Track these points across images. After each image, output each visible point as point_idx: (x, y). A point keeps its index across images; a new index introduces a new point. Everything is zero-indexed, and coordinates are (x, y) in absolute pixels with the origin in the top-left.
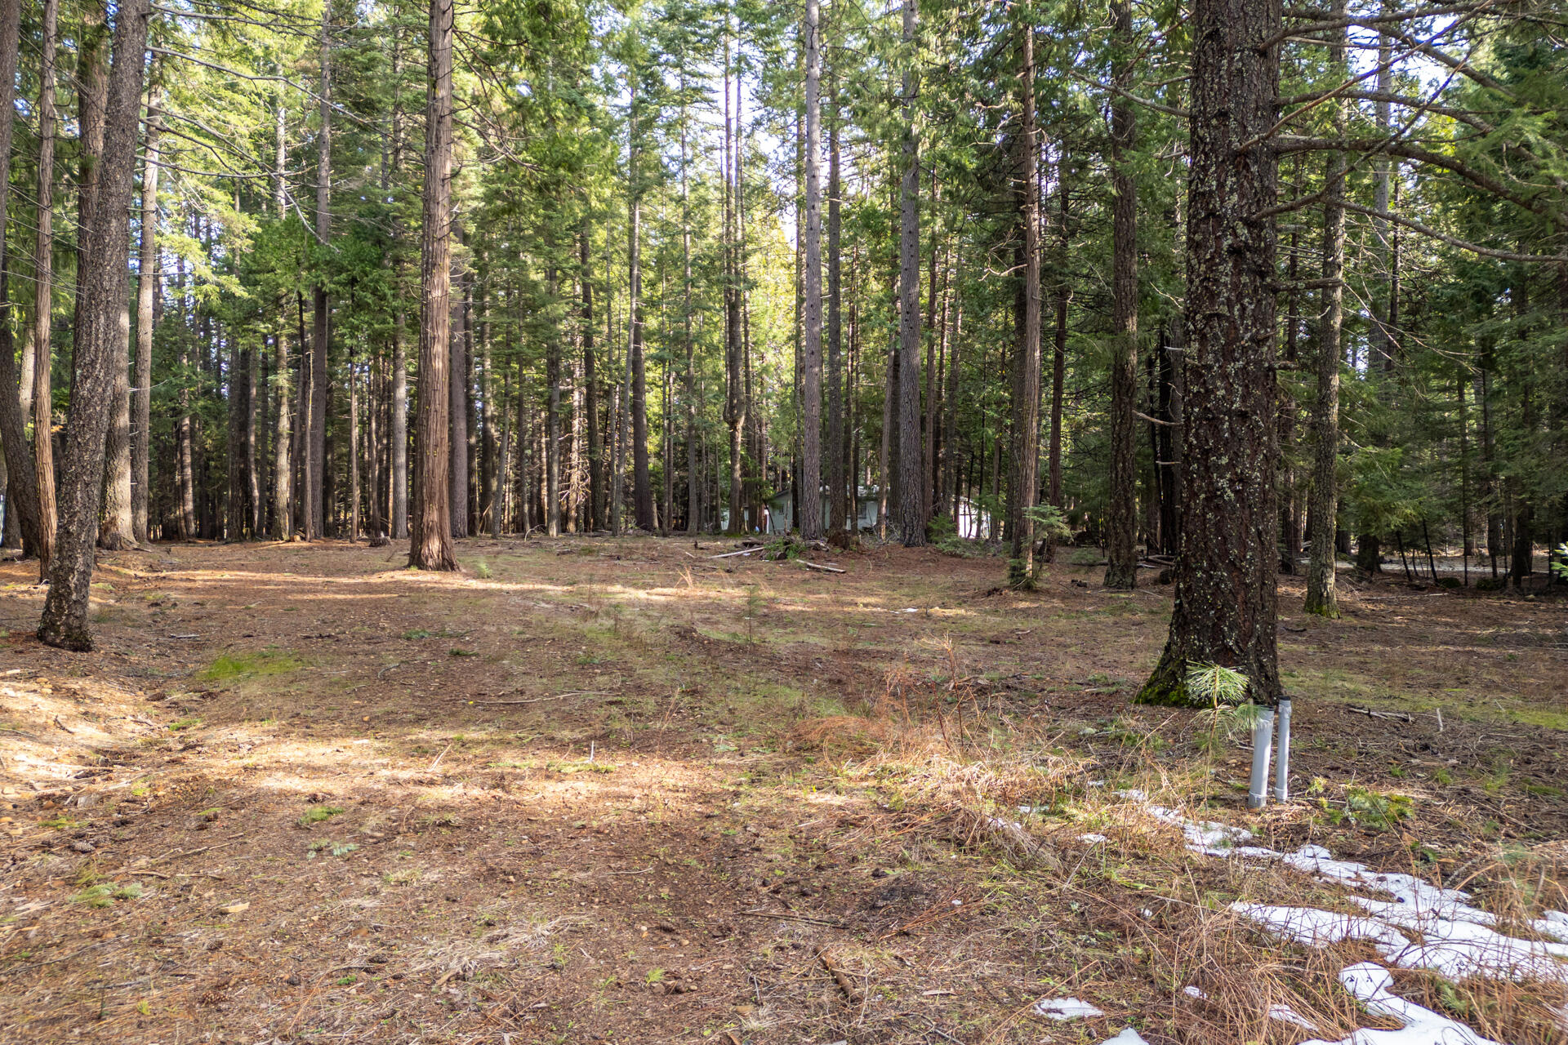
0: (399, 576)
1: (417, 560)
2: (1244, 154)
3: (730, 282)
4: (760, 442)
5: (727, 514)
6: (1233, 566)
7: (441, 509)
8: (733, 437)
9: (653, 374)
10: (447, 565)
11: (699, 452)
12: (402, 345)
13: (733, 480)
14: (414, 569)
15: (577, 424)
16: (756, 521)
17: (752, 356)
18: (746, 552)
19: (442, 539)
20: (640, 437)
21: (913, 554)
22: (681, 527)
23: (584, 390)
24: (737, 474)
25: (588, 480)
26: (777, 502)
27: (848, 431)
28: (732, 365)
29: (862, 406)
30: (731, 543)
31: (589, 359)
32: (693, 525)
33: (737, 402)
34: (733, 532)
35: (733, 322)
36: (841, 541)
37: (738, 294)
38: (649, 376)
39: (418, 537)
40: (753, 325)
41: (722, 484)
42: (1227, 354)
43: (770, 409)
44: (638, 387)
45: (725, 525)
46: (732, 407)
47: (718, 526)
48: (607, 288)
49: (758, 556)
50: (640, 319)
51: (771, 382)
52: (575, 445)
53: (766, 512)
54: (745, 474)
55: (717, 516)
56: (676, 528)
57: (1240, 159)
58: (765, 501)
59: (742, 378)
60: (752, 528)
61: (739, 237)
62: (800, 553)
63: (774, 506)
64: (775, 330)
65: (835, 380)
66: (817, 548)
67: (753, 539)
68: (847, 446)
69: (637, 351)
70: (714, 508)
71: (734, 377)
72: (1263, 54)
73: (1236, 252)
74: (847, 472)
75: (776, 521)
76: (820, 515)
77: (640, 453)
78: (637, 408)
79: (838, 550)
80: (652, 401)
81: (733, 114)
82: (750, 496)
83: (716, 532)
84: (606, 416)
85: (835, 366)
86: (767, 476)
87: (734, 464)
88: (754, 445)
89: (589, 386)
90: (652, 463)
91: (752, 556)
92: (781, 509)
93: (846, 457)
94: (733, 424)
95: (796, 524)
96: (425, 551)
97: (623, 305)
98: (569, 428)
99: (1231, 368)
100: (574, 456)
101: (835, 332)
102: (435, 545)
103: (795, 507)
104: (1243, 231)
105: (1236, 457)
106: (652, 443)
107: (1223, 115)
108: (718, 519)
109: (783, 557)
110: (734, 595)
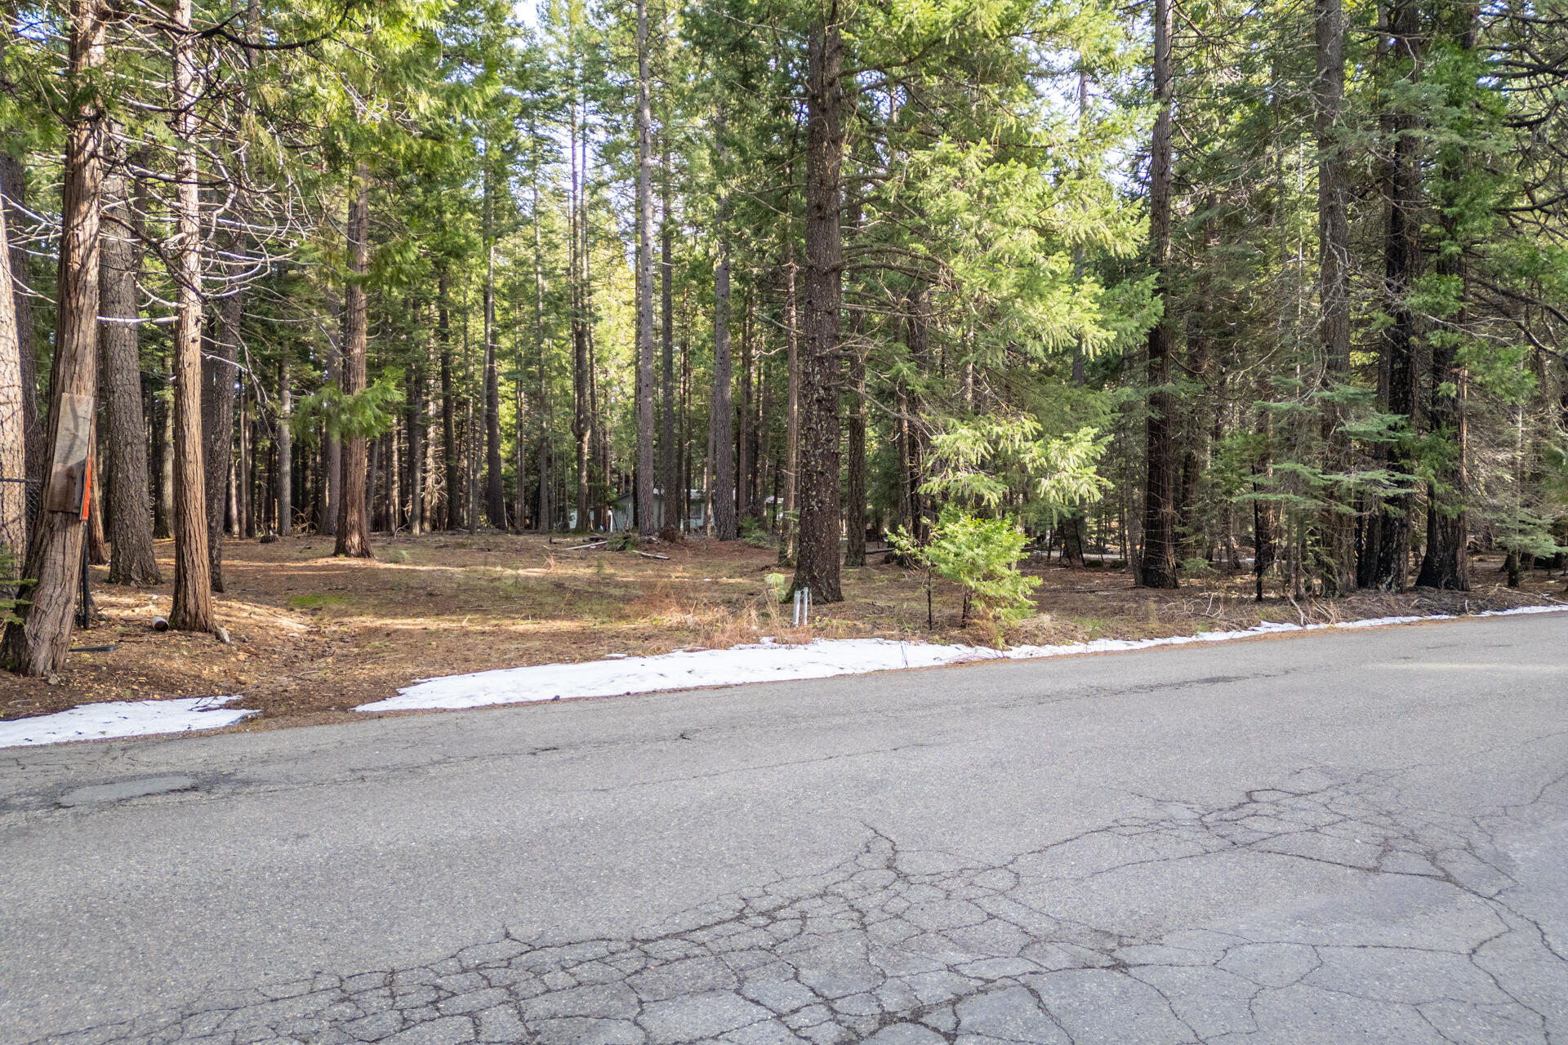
0: (332, 561)
1: (341, 549)
2: (821, 358)
3: (577, 316)
4: (605, 448)
5: (574, 514)
6: (817, 541)
7: (360, 512)
8: (580, 449)
9: (506, 388)
10: (365, 553)
11: (549, 460)
12: (287, 369)
13: (580, 484)
14: (342, 556)
15: (432, 432)
16: (600, 520)
17: (597, 370)
18: (593, 546)
19: (361, 534)
20: (493, 444)
21: (725, 546)
22: (533, 525)
23: (441, 402)
24: (584, 481)
25: (443, 483)
26: (620, 504)
27: (681, 445)
28: (579, 386)
29: (694, 422)
30: (580, 539)
31: (445, 375)
32: (544, 524)
33: (584, 418)
34: (579, 531)
35: (580, 348)
36: (668, 536)
37: (584, 325)
38: (502, 389)
39: (343, 534)
40: (598, 343)
41: (570, 488)
42: (815, 446)
43: (614, 420)
44: (492, 400)
45: (573, 525)
46: (579, 422)
47: (566, 525)
48: (464, 311)
49: (602, 548)
50: (494, 341)
51: (615, 394)
52: (431, 451)
53: (610, 513)
54: (590, 478)
55: (565, 517)
56: (528, 527)
57: (821, 360)
58: (609, 504)
59: (588, 398)
60: (597, 526)
61: (585, 275)
62: (636, 545)
63: (616, 507)
64: (618, 348)
65: (668, 402)
66: (650, 542)
67: (598, 535)
68: (680, 457)
69: (491, 370)
70: (562, 509)
71: (581, 395)
72: (830, 313)
73: (819, 401)
74: (679, 479)
75: (618, 521)
76: (656, 515)
77: (493, 458)
78: (491, 419)
79: (667, 543)
80: (505, 412)
81: (579, 168)
82: (596, 500)
83: (565, 530)
84: (460, 424)
85: (669, 392)
86: (610, 479)
87: (580, 471)
88: (599, 454)
89: (447, 400)
90: (504, 468)
91: (598, 548)
92: (624, 510)
93: (680, 465)
94: (580, 437)
95: (636, 523)
96: (349, 543)
97: (477, 326)
98: (425, 435)
99: (818, 452)
100: (430, 461)
101: (668, 362)
102: (356, 539)
103: (635, 509)
104: (822, 392)
105: (818, 492)
106: (505, 448)
107: (814, 339)
108: (566, 520)
109: (623, 548)
110: (584, 571)
